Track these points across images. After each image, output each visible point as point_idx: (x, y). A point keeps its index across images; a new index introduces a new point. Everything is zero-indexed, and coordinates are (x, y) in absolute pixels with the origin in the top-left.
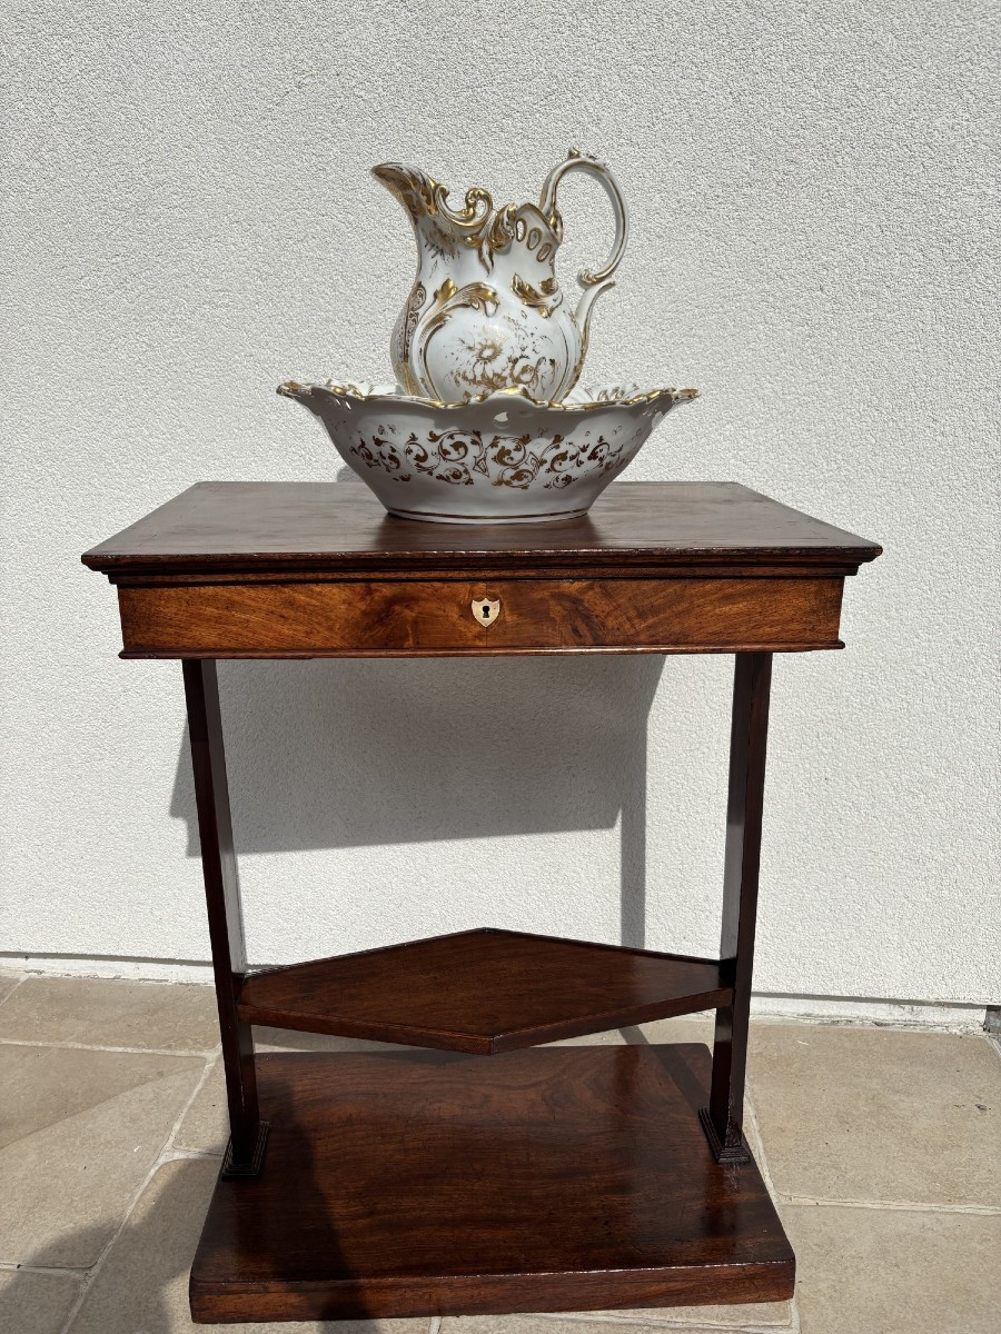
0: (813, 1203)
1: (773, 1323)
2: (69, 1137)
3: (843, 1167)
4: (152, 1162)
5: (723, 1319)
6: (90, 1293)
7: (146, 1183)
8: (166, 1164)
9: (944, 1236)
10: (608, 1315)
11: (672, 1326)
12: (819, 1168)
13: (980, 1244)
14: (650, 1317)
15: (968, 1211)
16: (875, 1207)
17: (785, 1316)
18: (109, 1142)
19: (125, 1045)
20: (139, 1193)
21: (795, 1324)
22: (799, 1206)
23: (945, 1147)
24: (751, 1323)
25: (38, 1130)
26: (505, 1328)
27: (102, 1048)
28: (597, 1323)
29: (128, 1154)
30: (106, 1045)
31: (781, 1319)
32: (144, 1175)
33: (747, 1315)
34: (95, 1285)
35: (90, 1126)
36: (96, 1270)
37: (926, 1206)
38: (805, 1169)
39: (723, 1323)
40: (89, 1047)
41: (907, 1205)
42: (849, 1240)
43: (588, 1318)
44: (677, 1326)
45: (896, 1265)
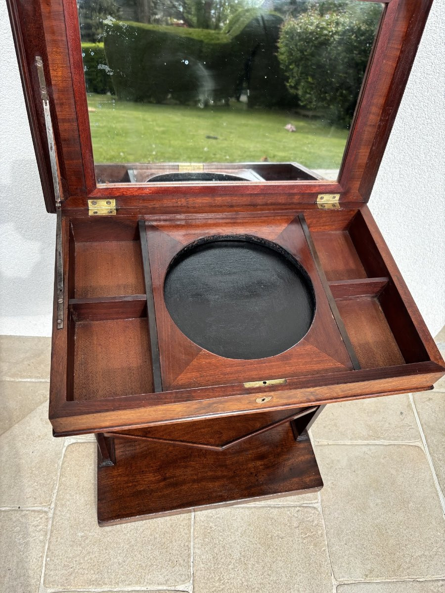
0: (326, 443)
1: (312, 502)
2: (20, 435)
3: (338, 425)
4: (62, 446)
5: (295, 502)
6: (53, 518)
7: (62, 458)
8: (69, 446)
9: (371, 456)
10: (255, 504)
11: (277, 506)
12: (329, 427)
13: (383, 459)
14: (270, 503)
15: (381, 443)
16: (349, 443)
17: (316, 498)
18: (39, 436)
19: (30, 377)
20: (61, 463)
21: (320, 501)
22: (321, 446)
23: (375, 412)
24: (305, 502)
25: (4, 433)
26: (219, 514)
27: (20, 380)
28: (251, 508)
29: (50, 442)
30: (21, 377)
31: (315, 499)
32: (60, 453)
33: (303, 498)
34: (54, 513)
35: (28, 428)
36: (53, 506)
37: (366, 442)
38: (324, 427)
39: (295, 503)
40: (12, 379)
41: (359, 442)
42: (338, 461)
43: (248, 506)
44: (279, 506)
45: (354, 471)
